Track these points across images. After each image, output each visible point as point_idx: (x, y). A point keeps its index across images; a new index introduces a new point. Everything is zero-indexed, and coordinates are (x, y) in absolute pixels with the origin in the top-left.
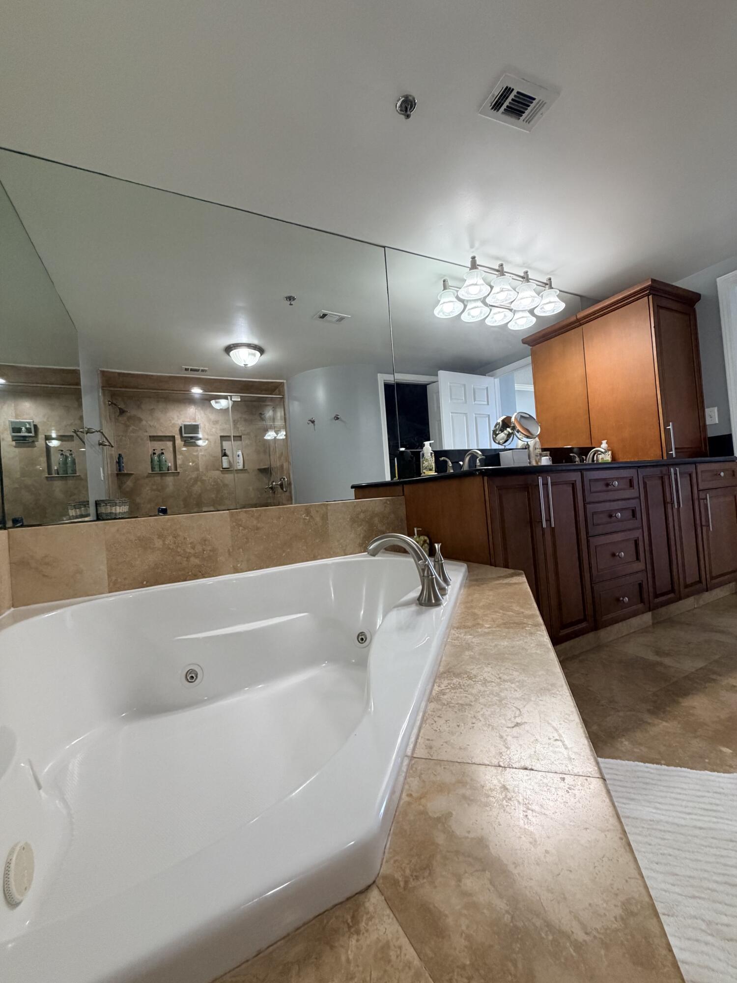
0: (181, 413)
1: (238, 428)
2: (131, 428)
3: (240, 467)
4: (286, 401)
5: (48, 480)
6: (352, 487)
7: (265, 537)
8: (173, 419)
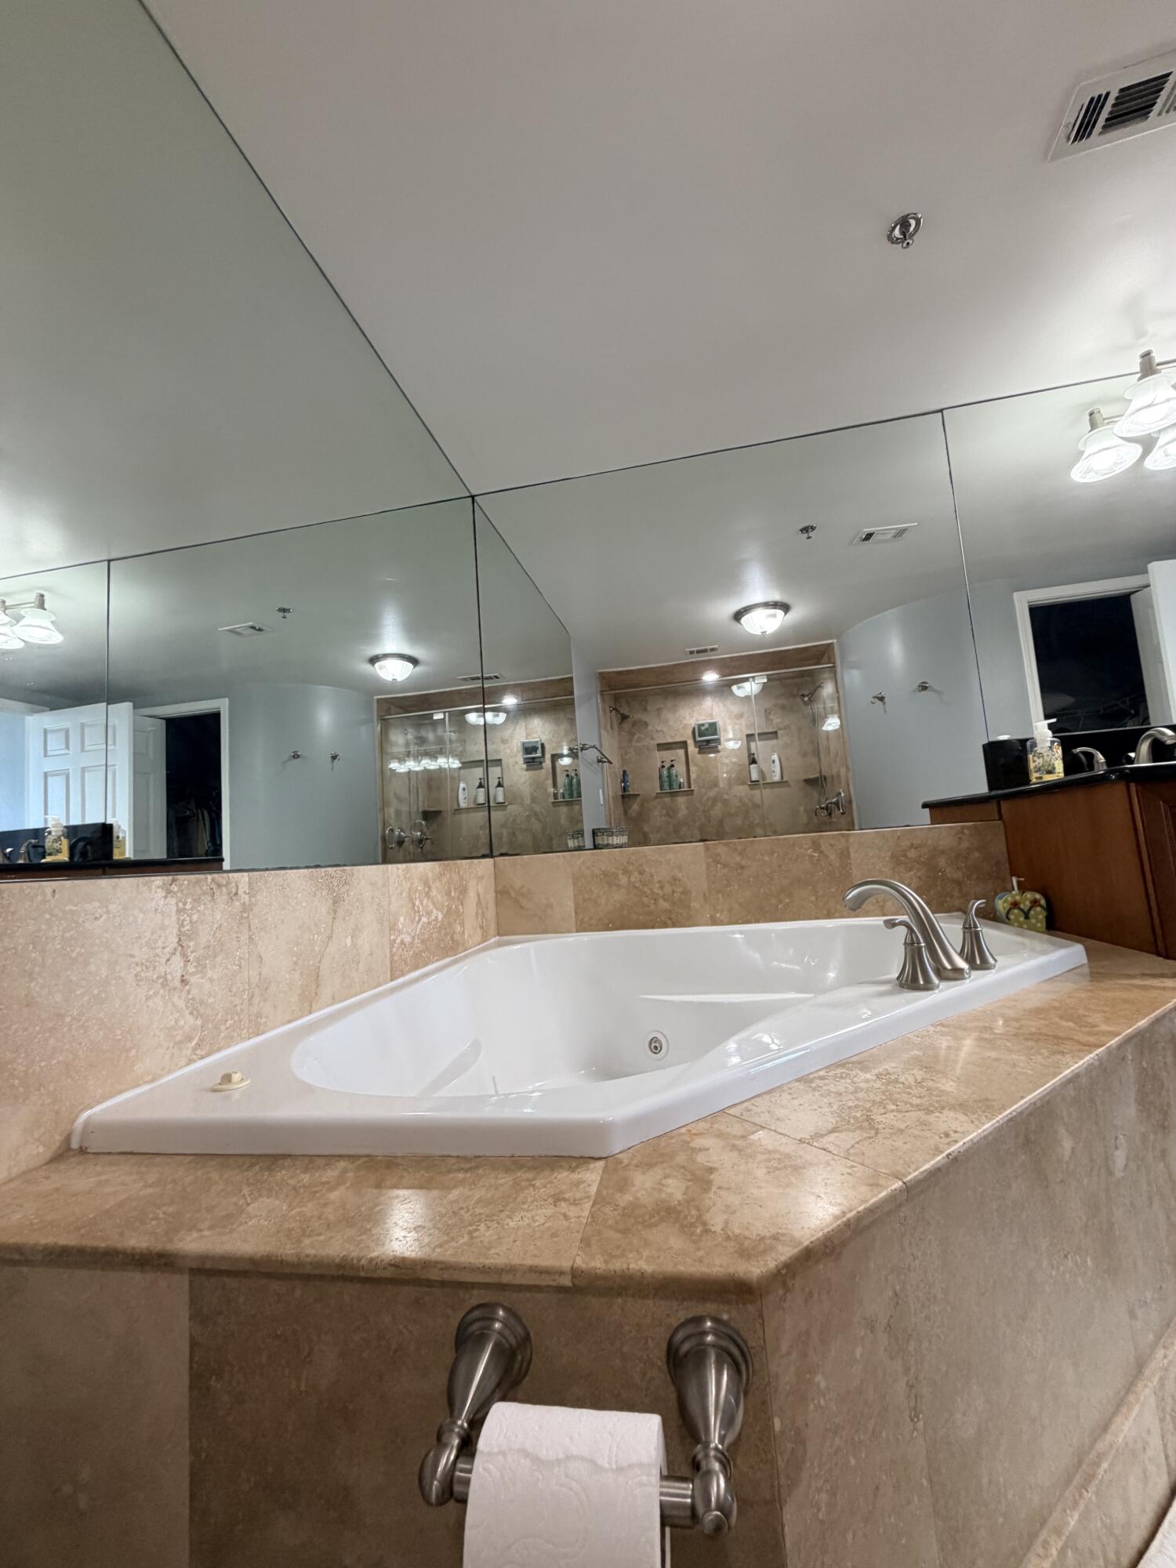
0: (694, 709)
1: (772, 720)
2: (636, 737)
3: (777, 778)
4: (839, 669)
5: (554, 806)
6: (925, 806)
7: (752, 879)
8: (685, 718)
